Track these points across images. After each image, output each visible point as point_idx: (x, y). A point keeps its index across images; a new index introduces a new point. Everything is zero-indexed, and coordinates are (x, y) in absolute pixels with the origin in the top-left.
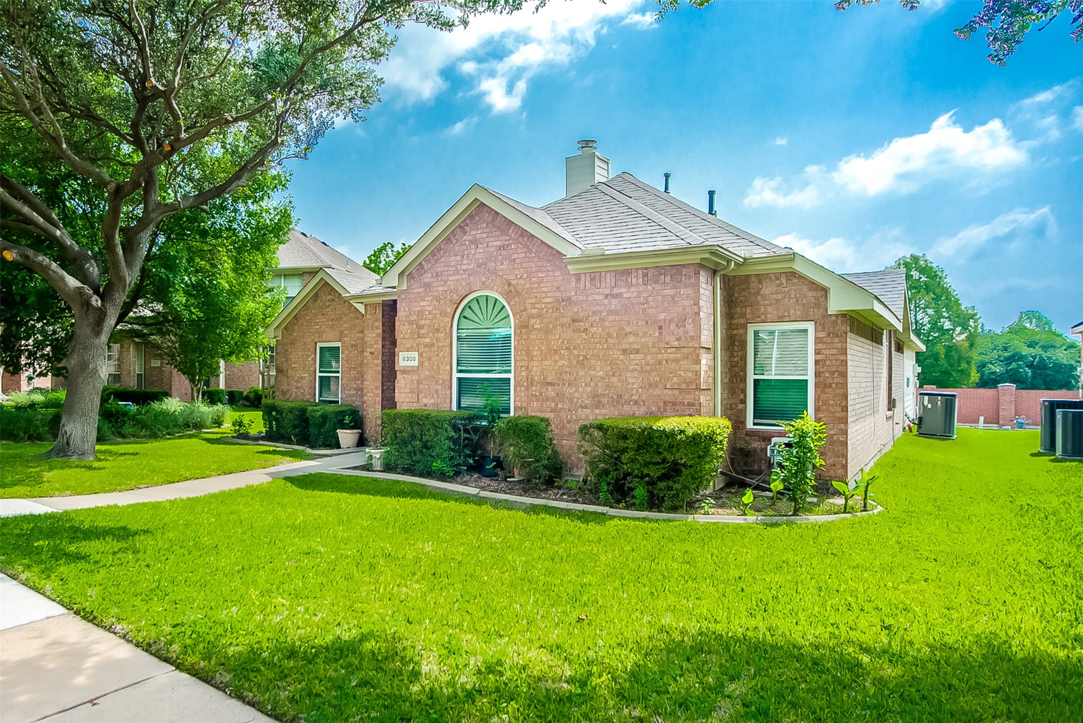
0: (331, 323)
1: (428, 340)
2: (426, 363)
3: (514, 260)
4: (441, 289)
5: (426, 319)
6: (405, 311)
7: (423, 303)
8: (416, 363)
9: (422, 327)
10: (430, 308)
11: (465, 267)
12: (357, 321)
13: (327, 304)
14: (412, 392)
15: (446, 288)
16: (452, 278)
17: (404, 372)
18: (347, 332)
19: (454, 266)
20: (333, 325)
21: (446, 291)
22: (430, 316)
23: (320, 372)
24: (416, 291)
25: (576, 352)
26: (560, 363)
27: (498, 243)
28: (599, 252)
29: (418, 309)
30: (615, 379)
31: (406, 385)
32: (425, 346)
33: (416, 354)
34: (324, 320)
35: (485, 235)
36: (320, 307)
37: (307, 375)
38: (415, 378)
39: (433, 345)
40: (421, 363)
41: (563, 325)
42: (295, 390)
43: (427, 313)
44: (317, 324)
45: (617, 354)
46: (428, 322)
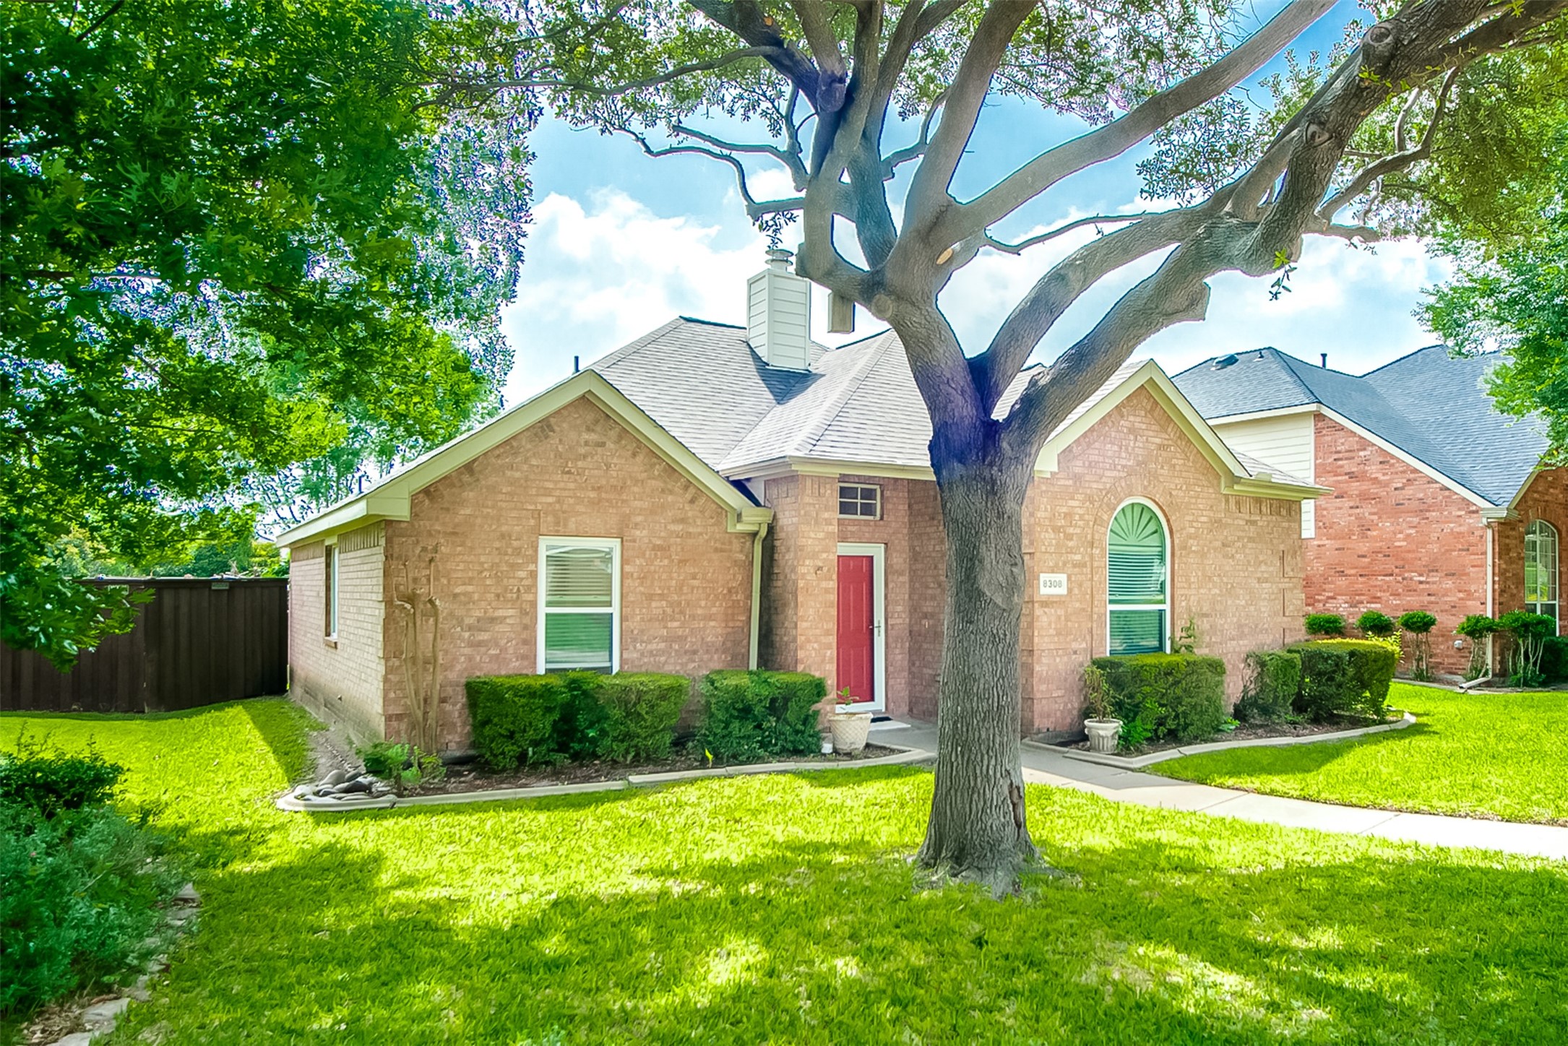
0: (593, 495)
1: (1078, 557)
2: (1076, 591)
3: (1174, 466)
4: (1095, 486)
5: (1076, 526)
6: (1046, 510)
7: (1071, 503)
8: (1063, 591)
9: (1069, 537)
10: (1081, 511)
11: (1124, 462)
12: (670, 498)
13: (582, 451)
14: (1058, 634)
15: (1101, 487)
16: (1108, 473)
17: (1045, 604)
18: (639, 519)
19: (1110, 458)
20: (600, 501)
21: (1101, 490)
22: (1081, 523)
23: (549, 604)
24: (1062, 482)
25: (1225, 580)
26: (1213, 592)
27: (1158, 441)
28: (1267, 478)
29: (1064, 510)
30: (1252, 608)
31: (1050, 624)
32: (1074, 566)
33: (1063, 577)
34: (572, 486)
35: (1144, 427)
36: (559, 455)
37: (511, 612)
38: (1061, 612)
39: (1084, 565)
40: (1070, 590)
41: (1215, 549)
42: (467, 651)
43: (1077, 517)
44: (548, 492)
45: (1254, 583)
46: (1078, 531)
